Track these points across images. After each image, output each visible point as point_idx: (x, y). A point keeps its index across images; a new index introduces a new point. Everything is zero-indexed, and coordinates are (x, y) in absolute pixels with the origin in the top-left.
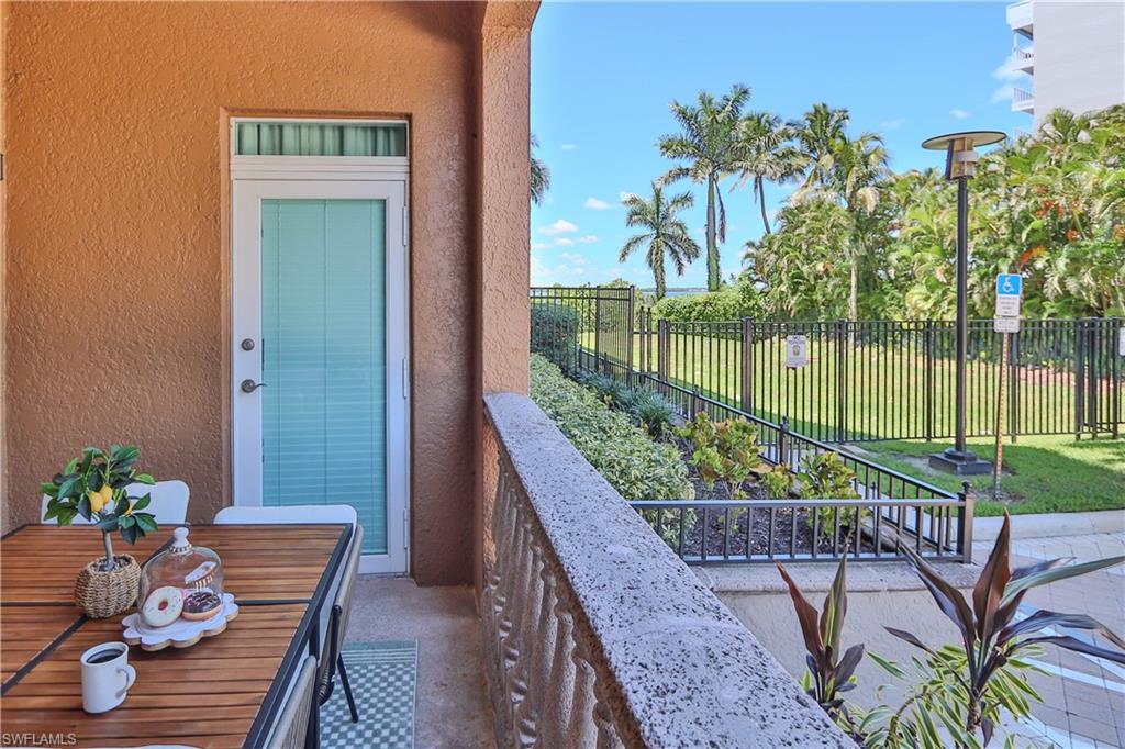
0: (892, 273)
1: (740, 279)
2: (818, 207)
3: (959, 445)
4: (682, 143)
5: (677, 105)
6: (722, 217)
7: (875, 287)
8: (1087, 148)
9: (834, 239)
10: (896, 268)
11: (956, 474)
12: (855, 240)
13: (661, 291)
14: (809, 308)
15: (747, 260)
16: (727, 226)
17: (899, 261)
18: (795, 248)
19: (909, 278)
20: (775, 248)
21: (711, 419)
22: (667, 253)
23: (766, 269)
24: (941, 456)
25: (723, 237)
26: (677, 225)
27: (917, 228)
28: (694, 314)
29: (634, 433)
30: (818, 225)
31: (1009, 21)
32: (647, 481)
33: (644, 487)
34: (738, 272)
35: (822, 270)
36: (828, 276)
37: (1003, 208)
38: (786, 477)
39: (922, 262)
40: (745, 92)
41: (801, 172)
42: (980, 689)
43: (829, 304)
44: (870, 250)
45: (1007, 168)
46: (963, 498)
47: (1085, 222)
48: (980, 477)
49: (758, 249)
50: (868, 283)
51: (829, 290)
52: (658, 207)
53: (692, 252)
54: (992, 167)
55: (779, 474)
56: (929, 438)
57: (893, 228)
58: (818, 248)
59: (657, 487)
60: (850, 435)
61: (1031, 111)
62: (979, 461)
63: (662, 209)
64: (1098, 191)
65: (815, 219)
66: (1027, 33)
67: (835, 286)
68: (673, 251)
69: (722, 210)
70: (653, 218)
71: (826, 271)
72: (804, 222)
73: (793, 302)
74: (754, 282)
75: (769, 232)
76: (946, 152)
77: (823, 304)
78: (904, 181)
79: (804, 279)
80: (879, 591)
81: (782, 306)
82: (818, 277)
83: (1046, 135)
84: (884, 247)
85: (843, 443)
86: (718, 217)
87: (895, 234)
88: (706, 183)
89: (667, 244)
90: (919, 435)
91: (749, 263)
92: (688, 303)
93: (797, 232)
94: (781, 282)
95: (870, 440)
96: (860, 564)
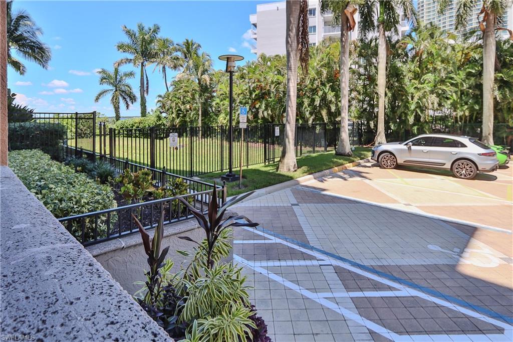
0: (214, 109)
1: (156, 112)
2: (188, 82)
3: (231, 171)
4: (128, 46)
5: (126, 27)
6: (147, 84)
7: (208, 115)
8: (270, 68)
9: (193, 95)
10: (215, 107)
11: (230, 182)
12: (200, 96)
13: (118, 117)
14: (184, 124)
15: (159, 103)
16: (149, 87)
17: (216, 104)
18: (178, 98)
19: (219, 111)
20: (170, 98)
21: (132, 171)
22: (121, 99)
23: (167, 107)
24: (225, 176)
25: (147, 93)
26: (127, 86)
27: (222, 92)
28: (134, 128)
29: (88, 182)
30: (187, 89)
31: (250, 20)
32: (91, 204)
33: (89, 207)
34: (154, 109)
35: (189, 108)
36: (191, 111)
37: (247, 86)
38: (163, 192)
39: (223, 105)
40: (158, 28)
41: (182, 66)
42: (211, 250)
43: (191, 122)
44: (206, 100)
45: (248, 72)
46: (223, 187)
47: (269, 93)
48: (236, 182)
49: (163, 98)
50: (205, 113)
51: (191, 116)
52: (116, 76)
53: (133, 99)
54: (245, 71)
55: (160, 191)
56: (222, 170)
57: (214, 92)
58: (187, 98)
59: (96, 205)
60: (195, 173)
61: (256, 53)
62: (236, 176)
63: (118, 77)
64: (272, 82)
65: (186, 86)
66: (255, 25)
67: (194, 114)
68: (124, 98)
69: (147, 80)
70: (114, 82)
71: (190, 108)
72: (182, 87)
73: (177, 121)
74: (161, 113)
75: (168, 91)
76: (226, 62)
77: (189, 122)
78: (218, 74)
79: (182, 112)
80: (194, 229)
81: (173, 123)
82: (187, 111)
83: (259, 62)
84: (211, 99)
85: (192, 177)
86: (145, 83)
87: (215, 94)
88: (140, 67)
89: (121, 95)
90: (219, 170)
91: (159, 104)
92: (131, 123)
93: (179, 91)
94: (173, 113)
95: (202, 174)
96: (188, 220)
